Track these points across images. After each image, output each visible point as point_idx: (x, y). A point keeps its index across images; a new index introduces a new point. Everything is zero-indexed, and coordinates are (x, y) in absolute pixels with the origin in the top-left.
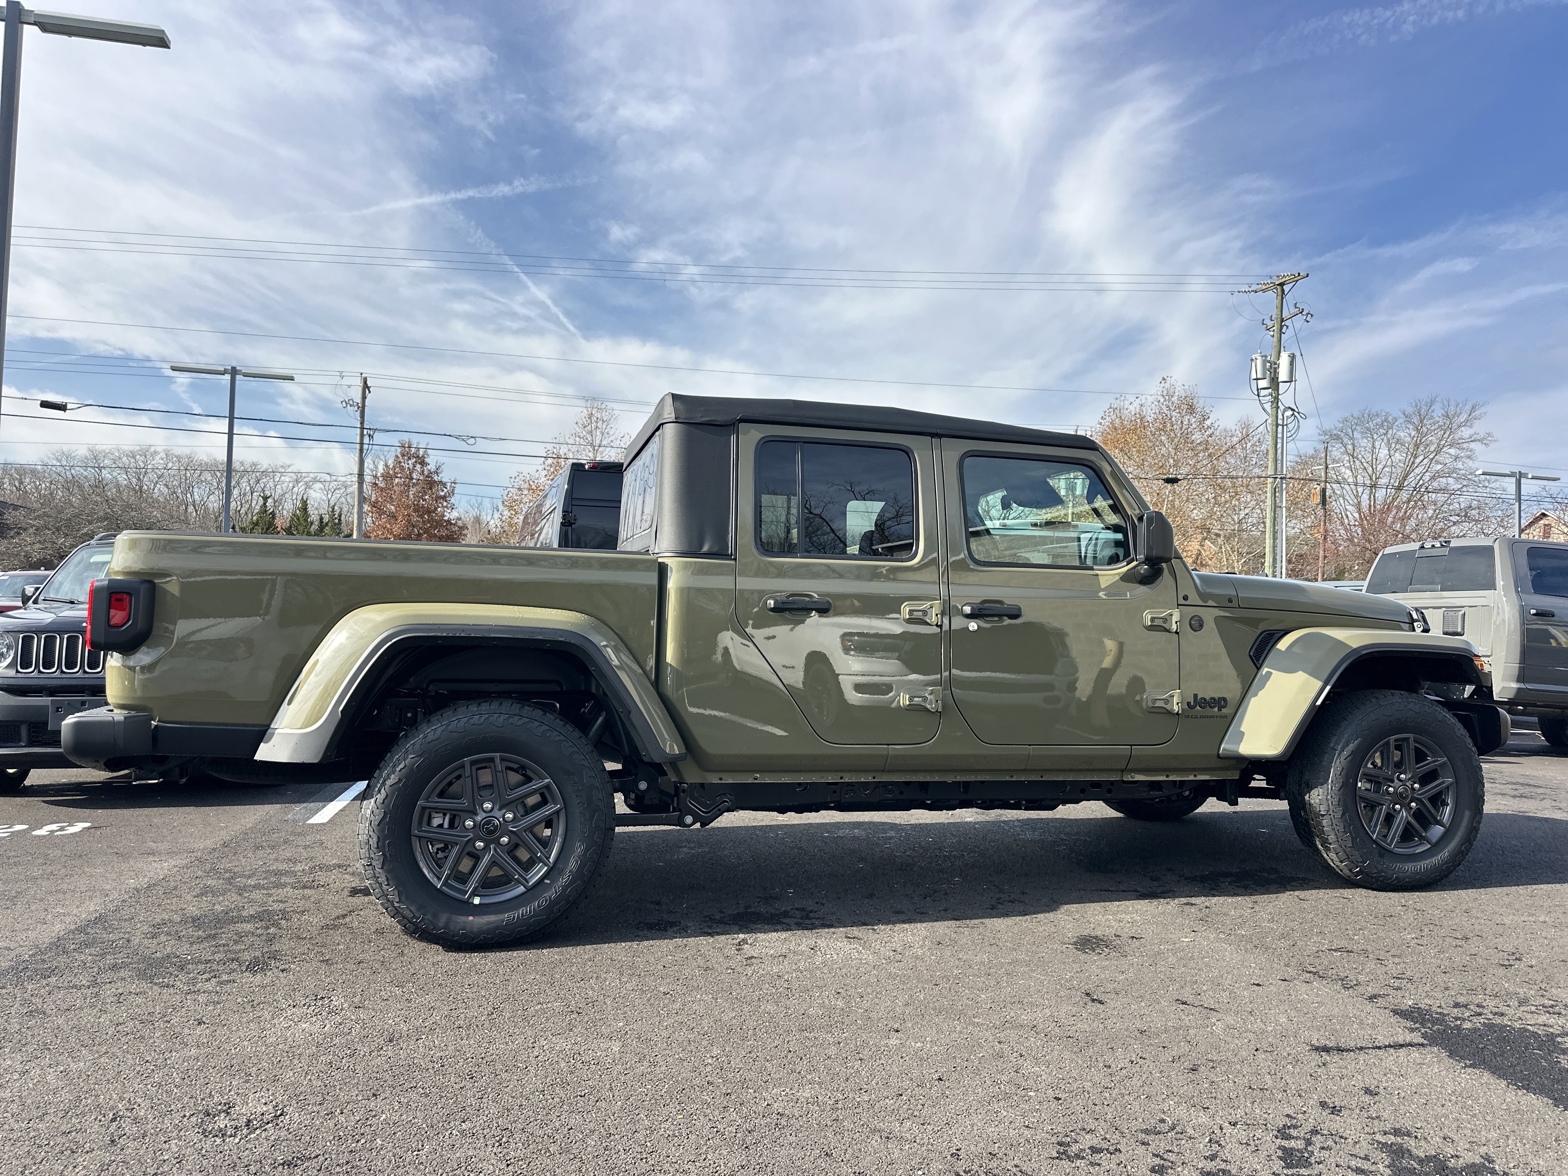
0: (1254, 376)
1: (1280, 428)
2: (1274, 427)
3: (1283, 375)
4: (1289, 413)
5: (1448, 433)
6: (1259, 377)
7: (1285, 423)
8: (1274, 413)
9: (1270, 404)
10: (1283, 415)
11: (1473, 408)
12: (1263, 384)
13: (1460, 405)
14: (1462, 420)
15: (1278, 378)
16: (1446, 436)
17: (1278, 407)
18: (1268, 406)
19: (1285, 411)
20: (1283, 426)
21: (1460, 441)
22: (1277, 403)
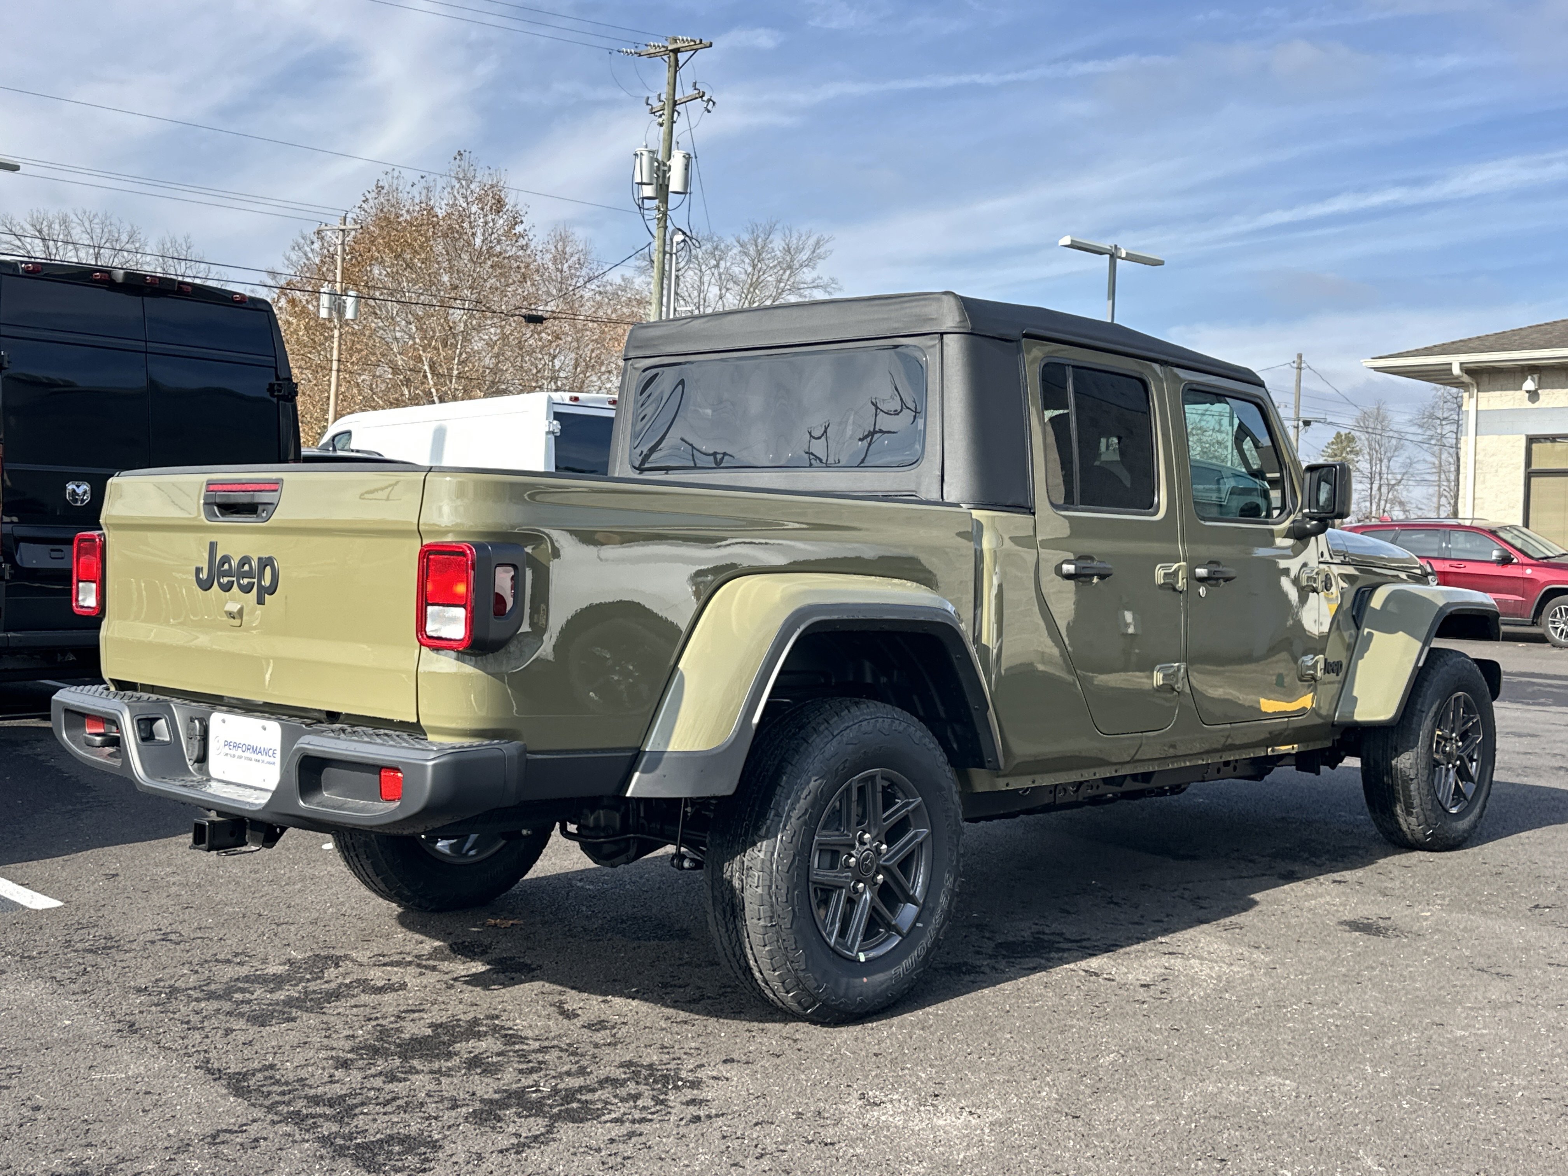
0: (638, 179)
1: (667, 256)
2: (661, 255)
3: (676, 183)
4: (679, 237)
5: (788, 272)
6: (645, 181)
7: (674, 251)
8: (661, 235)
9: (656, 221)
10: (671, 240)
11: (818, 244)
12: (648, 191)
13: (803, 238)
14: (805, 258)
15: (668, 186)
16: (786, 277)
17: (666, 228)
18: (653, 226)
19: (674, 234)
20: (671, 255)
21: (802, 286)
22: (666, 221)
